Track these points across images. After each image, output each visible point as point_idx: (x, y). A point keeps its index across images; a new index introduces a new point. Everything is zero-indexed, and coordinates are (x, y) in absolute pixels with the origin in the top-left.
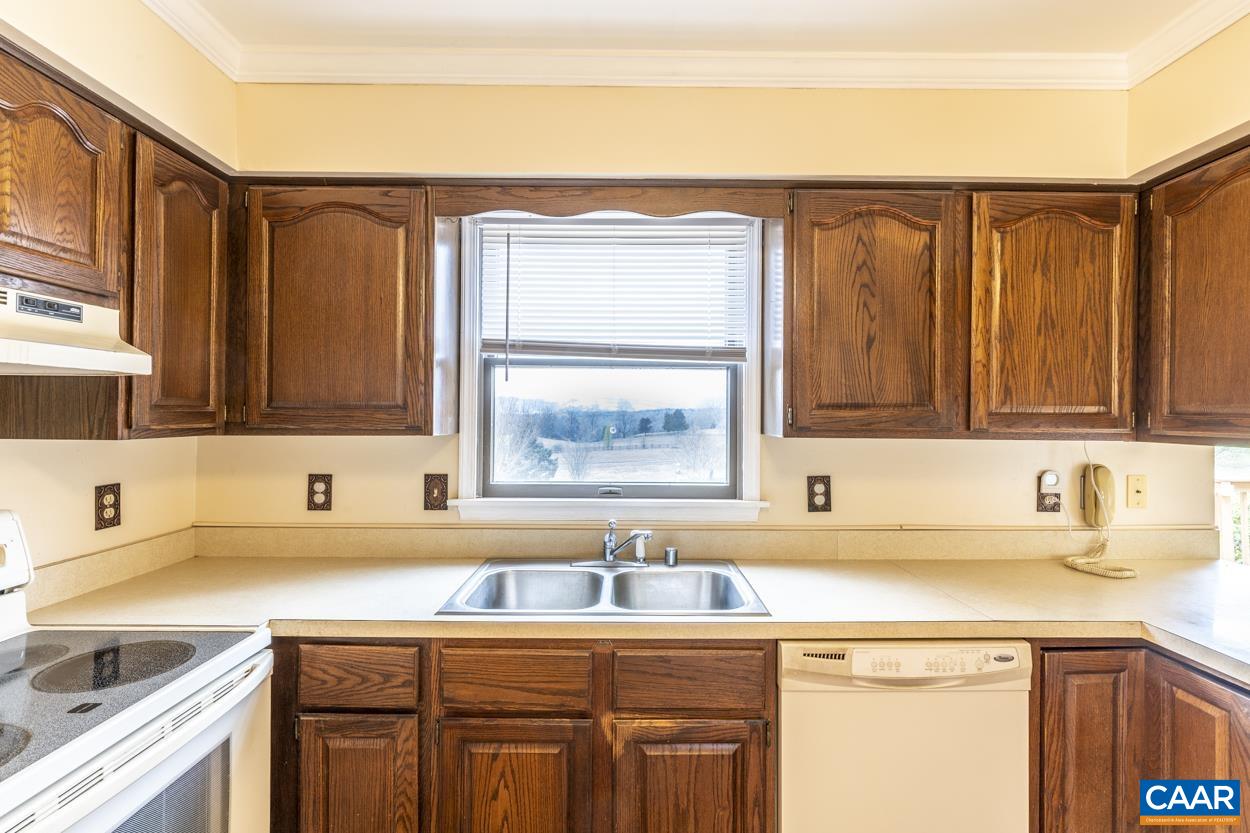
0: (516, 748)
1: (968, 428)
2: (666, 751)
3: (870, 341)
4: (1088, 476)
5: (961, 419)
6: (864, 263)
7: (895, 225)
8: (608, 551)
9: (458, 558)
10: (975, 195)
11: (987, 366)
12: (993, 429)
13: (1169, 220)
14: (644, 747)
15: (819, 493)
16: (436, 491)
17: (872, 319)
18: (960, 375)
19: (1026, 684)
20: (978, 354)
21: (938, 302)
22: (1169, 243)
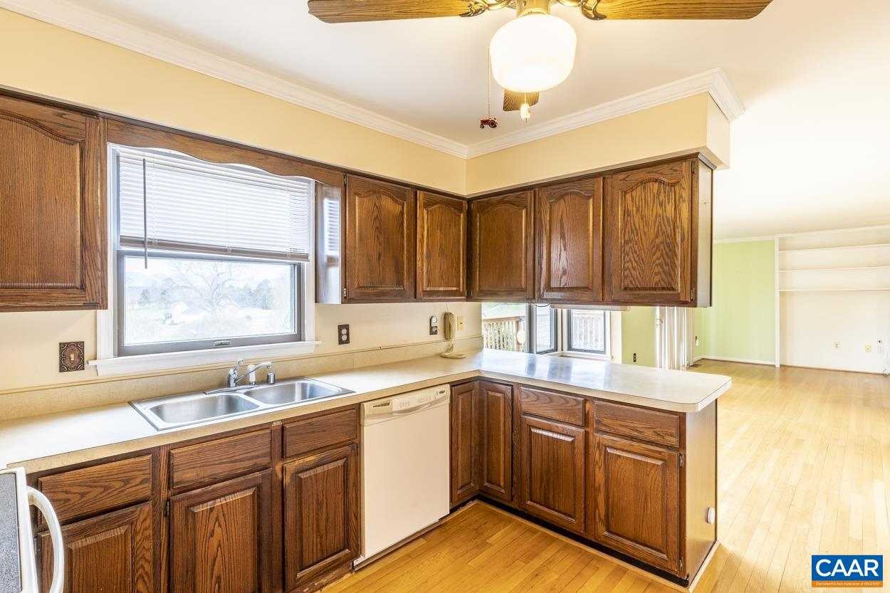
0: (226, 500)
1: (416, 297)
2: (312, 472)
3: (380, 255)
4: (446, 317)
5: (413, 294)
6: (377, 217)
7: (389, 200)
8: (232, 381)
9: (98, 406)
10: (418, 192)
11: (422, 269)
12: (424, 298)
13: (478, 215)
14: (300, 475)
15: (344, 335)
16: (72, 356)
17: (380, 244)
18: (412, 273)
19: (448, 401)
20: (419, 264)
21: (405, 239)
22: (478, 224)
